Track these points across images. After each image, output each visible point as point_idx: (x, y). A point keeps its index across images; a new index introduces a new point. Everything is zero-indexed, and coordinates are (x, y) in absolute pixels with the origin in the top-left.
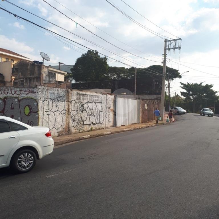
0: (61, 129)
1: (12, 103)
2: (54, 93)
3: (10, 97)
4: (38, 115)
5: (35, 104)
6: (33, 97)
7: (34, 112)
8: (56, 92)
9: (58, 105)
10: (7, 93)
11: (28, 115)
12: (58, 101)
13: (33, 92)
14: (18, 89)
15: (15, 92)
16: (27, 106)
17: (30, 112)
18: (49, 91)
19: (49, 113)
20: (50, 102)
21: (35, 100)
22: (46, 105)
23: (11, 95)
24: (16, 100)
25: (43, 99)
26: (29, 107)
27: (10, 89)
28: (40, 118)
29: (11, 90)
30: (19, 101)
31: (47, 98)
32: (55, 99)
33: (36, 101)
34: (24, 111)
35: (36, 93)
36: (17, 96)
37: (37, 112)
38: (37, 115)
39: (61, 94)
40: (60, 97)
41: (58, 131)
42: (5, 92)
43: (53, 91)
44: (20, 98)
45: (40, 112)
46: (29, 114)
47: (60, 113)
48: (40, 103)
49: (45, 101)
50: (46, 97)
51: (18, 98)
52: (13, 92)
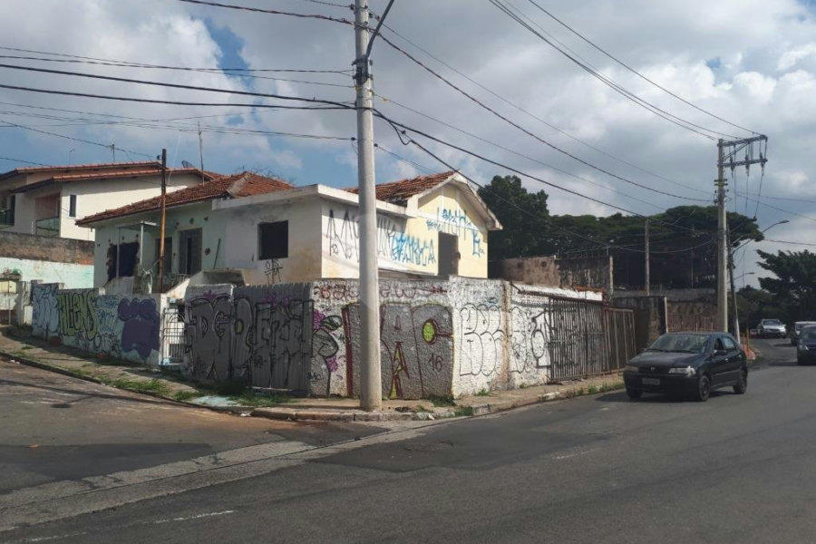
0: (494, 376)
1: (398, 317)
2: (479, 292)
3: (394, 302)
4: (453, 341)
5: (446, 316)
6: (441, 302)
7: (443, 336)
8: (483, 290)
9: (487, 318)
10: (388, 294)
11: (431, 343)
12: (487, 309)
13: (441, 290)
14: (410, 286)
15: (403, 291)
16: (428, 321)
17: (436, 335)
18: (472, 289)
19: (470, 337)
20: (473, 312)
21: (446, 308)
22: (465, 318)
23: (396, 299)
24: (406, 310)
25: (459, 306)
26: (433, 325)
27: (392, 285)
28: (455, 348)
29: (396, 287)
30: (412, 311)
31: (468, 303)
32: (481, 305)
33: (448, 310)
34: (423, 332)
35: (448, 293)
36: (409, 300)
37: (449, 335)
38: (450, 343)
39: (492, 294)
40: (491, 299)
41: (489, 379)
42: (384, 292)
43: (478, 288)
44: (413, 305)
45: (456, 336)
46: (433, 339)
47: (490, 336)
48: (456, 314)
49: (464, 310)
50: (465, 301)
51: (408, 304)
52: (400, 292)
